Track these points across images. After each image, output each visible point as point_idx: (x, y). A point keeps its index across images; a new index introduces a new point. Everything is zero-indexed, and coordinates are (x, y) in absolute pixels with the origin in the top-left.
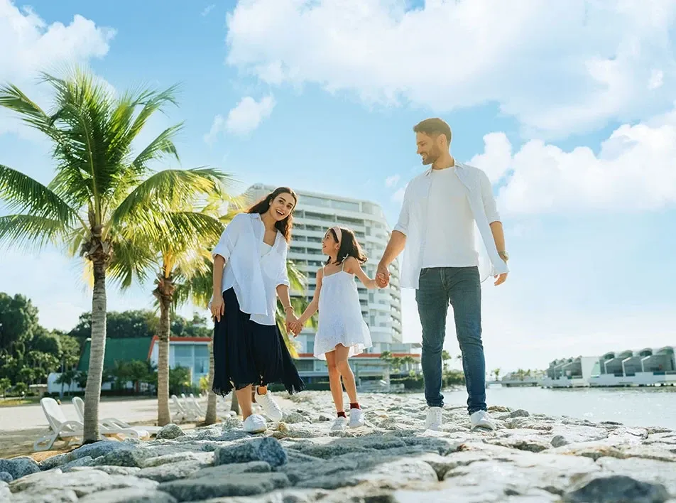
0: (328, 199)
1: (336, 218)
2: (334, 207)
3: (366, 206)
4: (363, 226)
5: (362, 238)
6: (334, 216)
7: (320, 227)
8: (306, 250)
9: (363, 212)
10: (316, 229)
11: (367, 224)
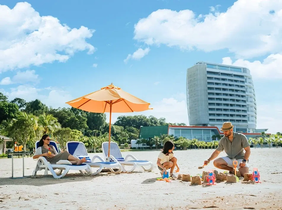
0: (229, 67)
1: (233, 75)
2: (231, 71)
3: (245, 70)
4: (244, 78)
5: (244, 84)
6: (232, 74)
7: (227, 79)
8: (222, 89)
9: (243, 72)
10: (225, 80)
11: (245, 78)
